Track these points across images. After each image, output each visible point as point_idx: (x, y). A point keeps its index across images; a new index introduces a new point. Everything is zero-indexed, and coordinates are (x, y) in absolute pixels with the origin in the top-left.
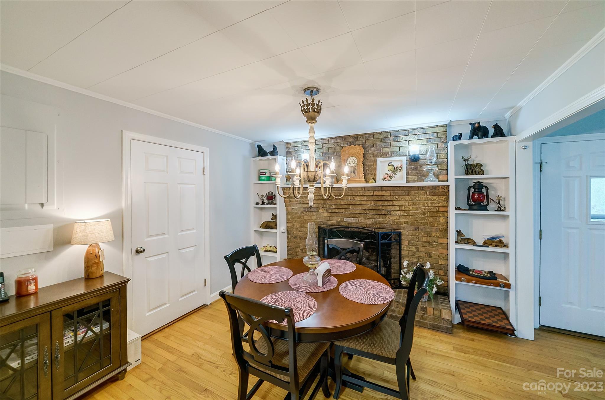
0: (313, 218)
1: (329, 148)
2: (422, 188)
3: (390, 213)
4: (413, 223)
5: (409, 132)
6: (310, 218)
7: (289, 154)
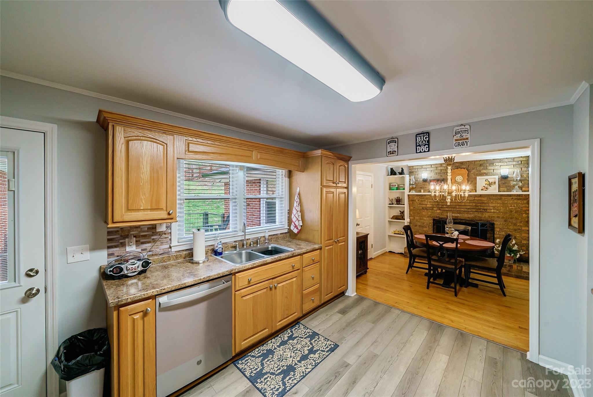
0: (429, 213)
1: (441, 170)
2: (510, 195)
3: (486, 210)
4: (503, 218)
5: (501, 160)
6: (427, 214)
7: (411, 173)
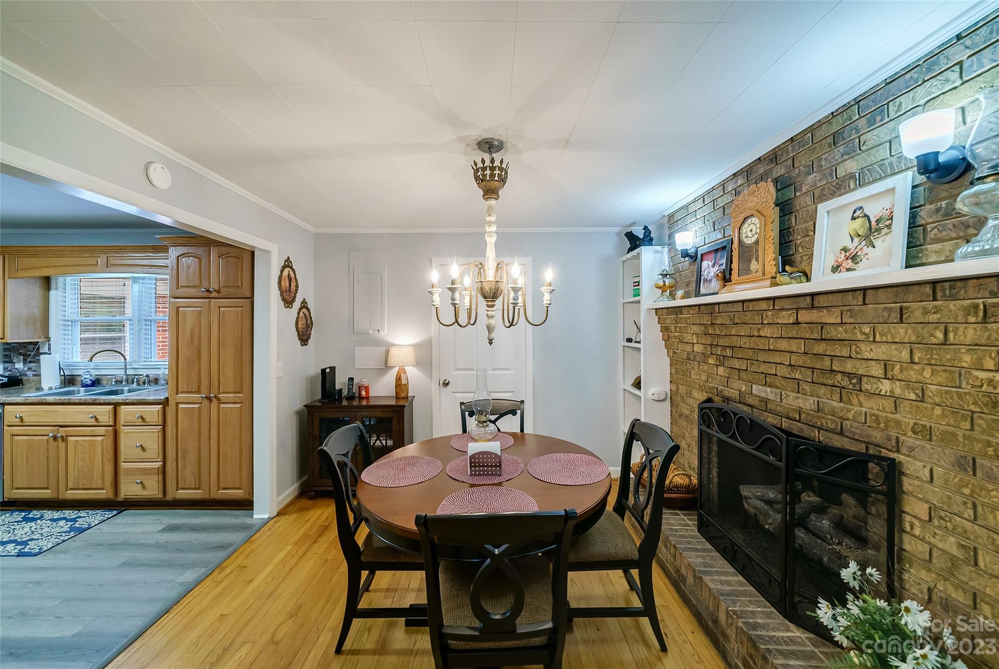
3: (858, 382)
4: (948, 438)
5: (924, 70)
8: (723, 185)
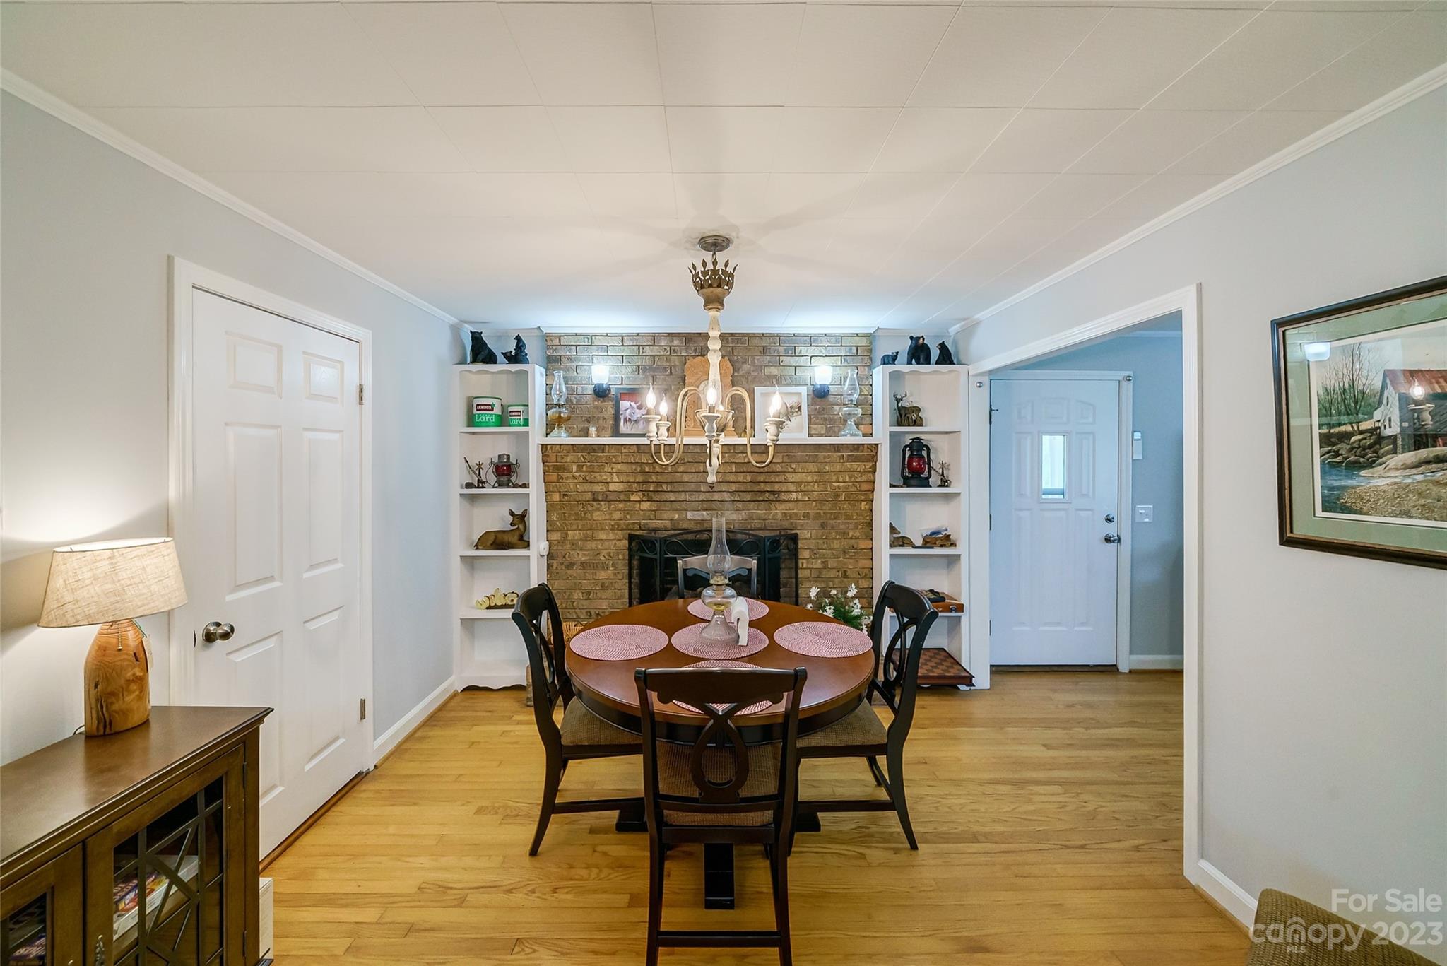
0: (617, 515)
1: (654, 356)
2: (837, 447)
3: (778, 496)
5: (812, 340)
6: (607, 517)
8: (654, 337)
